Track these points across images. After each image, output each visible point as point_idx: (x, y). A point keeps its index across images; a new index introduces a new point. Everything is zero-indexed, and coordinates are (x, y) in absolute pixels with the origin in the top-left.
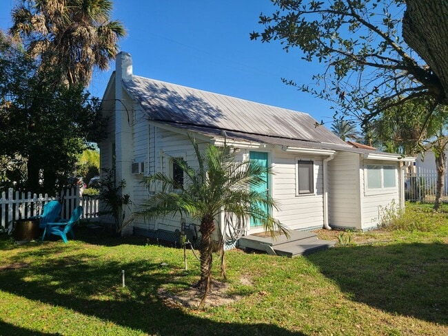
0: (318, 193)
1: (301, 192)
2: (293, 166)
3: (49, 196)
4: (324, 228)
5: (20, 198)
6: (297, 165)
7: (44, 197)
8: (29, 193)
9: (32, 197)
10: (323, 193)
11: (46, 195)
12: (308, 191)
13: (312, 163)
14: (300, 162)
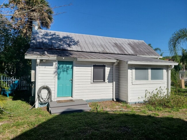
0: (109, 82)
1: (94, 81)
2: (90, 68)
3: (17, 79)
4: (113, 100)
5: (5, 79)
6: (92, 67)
7: (14, 79)
8: (9, 78)
9: (10, 79)
10: (113, 82)
11: (16, 78)
12: (103, 81)
13: (105, 66)
14: (94, 66)
